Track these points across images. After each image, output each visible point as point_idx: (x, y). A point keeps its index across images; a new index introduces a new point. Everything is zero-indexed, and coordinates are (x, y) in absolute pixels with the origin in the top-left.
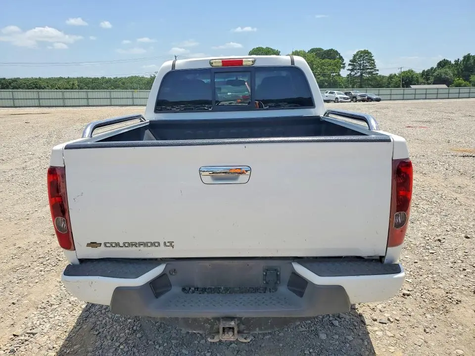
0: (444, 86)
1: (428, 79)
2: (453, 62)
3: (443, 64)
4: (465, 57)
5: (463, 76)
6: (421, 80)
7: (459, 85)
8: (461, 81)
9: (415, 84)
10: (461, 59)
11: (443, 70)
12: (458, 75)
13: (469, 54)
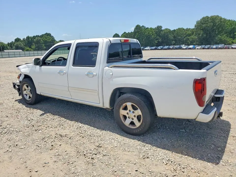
0: (21, 51)
1: (12, 47)
2: (22, 39)
3: (17, 40)
4: (27, 37)
5: (28, 46)
6: (8, 47)
7: (27, 50)
8: (28, 48)
9: (6, 50)
10: (26, 38)
11: (18, 43)
12: (26, 45)
13: (28, 36)
